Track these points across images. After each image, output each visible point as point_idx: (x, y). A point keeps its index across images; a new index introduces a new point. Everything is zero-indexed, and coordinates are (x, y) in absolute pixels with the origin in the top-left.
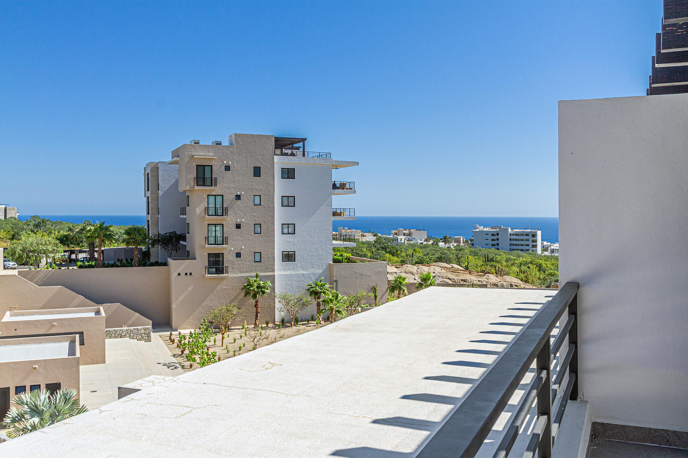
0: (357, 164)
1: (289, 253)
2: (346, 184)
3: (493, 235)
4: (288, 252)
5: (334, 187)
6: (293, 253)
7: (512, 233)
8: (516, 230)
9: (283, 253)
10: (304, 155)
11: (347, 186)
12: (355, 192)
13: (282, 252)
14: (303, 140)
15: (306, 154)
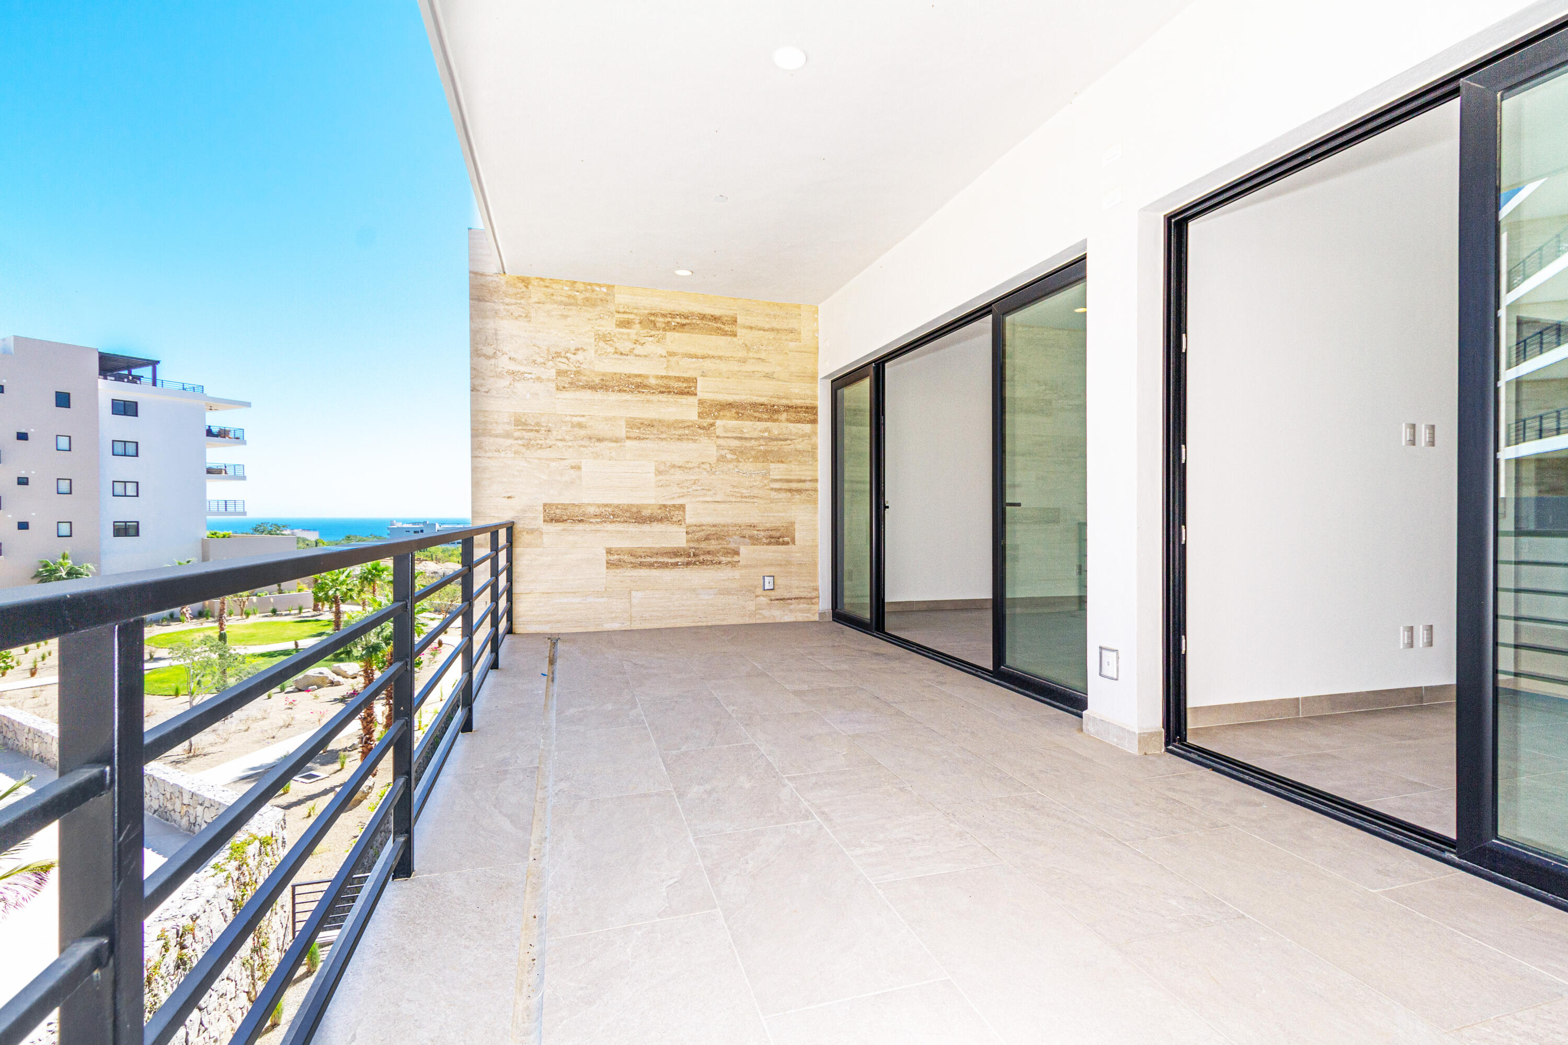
0: (248, 405)
1: (128, 524)
2: (229, 431)
3: (415, 532)
4: (126, 522)
5: (209, 433)
6: (136, 524)
7: (440, 529)
8: (445, 526)
9: (116, 524)
10: (154, 384)
11: (232, 435)
12: (244, 443)
13: (114, 522)
14: (154, 364)
15: (159, 383)
